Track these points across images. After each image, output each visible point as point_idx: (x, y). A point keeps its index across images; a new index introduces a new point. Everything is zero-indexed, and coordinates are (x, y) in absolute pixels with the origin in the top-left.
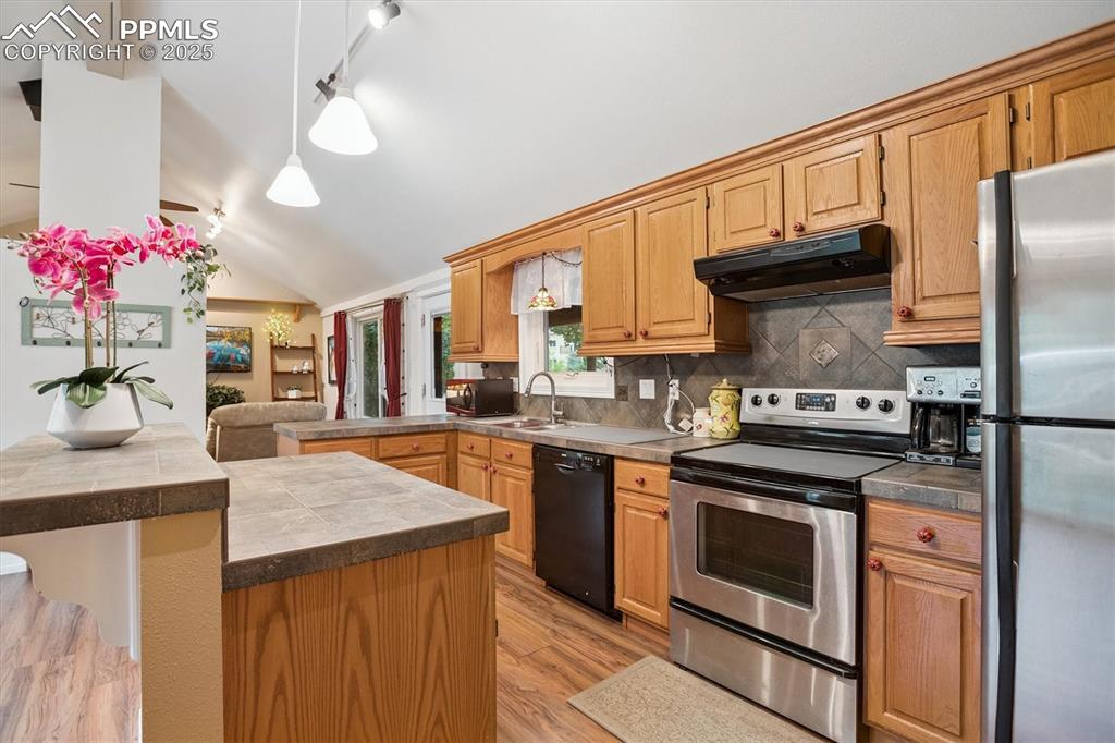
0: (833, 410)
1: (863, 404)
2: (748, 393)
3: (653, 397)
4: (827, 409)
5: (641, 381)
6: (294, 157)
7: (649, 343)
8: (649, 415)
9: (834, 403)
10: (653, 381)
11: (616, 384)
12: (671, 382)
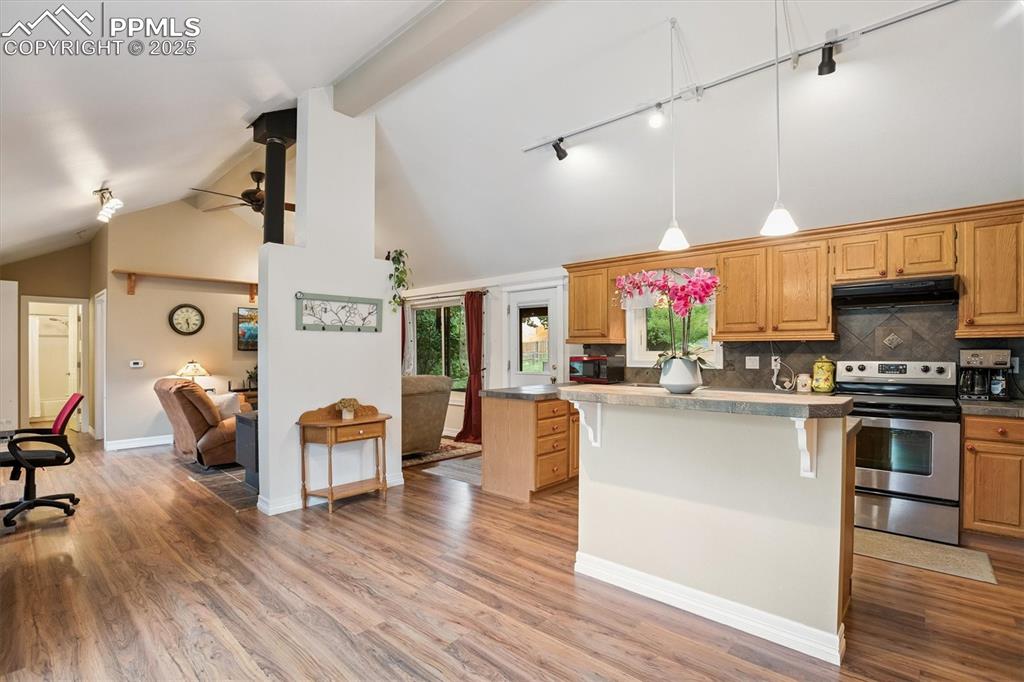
0: (905, 373)
1: (926, 369)
2: (841, 365)
3: (758, 367)
4: (901, 373)
5: (747, 358)
7: (777, 333)
8: (754, 379)
9: (905, 369)
10: (758, 358)
11: (724, 360)
12: (773, 358)
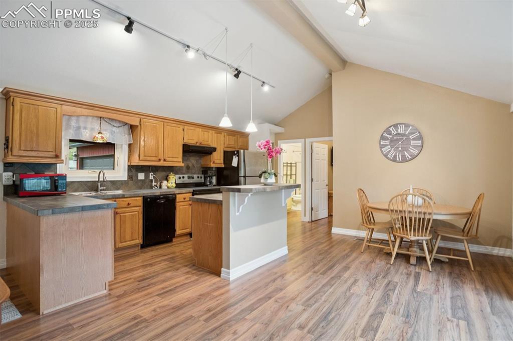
1: (198, 177)
2: (177, 176)
3: (144, 179)
5: (139, 174)
6: (226, 114)
8: (142, 185)
9: (194, 177)
10: (144, 174)
11: (128, 175)
12: (150, 174)
